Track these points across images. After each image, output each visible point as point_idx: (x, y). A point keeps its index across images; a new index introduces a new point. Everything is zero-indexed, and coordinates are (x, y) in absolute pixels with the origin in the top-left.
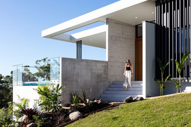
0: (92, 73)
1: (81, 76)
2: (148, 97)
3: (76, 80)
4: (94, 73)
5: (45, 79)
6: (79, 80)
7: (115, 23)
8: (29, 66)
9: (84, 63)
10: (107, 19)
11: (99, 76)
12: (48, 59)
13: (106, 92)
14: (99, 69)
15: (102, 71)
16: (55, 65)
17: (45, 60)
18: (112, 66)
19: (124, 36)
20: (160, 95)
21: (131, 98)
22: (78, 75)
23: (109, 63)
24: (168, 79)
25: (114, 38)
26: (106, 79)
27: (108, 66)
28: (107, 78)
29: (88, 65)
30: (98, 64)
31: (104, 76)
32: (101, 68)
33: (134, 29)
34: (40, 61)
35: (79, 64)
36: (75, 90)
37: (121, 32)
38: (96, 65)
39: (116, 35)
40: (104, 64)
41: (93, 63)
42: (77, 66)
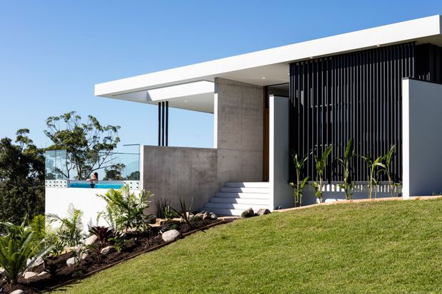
0: (191, 169)
1: (174, 175)
2: (277, 209)
3: (166, 181)
4: (194, 168)
5: (68, 161)
6: (171, 181)
7: (229, 85)
8: (28, 131)
9: (178, 154)
10: (216, 79)
11: (202, 174)
12: (76, 114)
13: (214, 200)
14: (203, 163)
15: (207, 166)
16: (92, 129)
17: (68, 117)
18: (223, 157)
19: (244, 106)
20: (294, 207)
21: (251, 211)
22: (170, 173)
23: (218, 151)
24: (306, 183)
25: (227, 109)
26: (213, 179)
27: (217, 157)
28: (216, 177)
29: (184, 157)
30: (201, 154)
31: (210, 173)
32: (206, 160)
33: (261, 93)
34: (57, 119)
35: (170, 156)
36: (164, 197)
37: (240, 99)
38: (197, 156)
39: (231, 105)
40: (210, 154)
41: (194, 152)
42: (166, 157)
